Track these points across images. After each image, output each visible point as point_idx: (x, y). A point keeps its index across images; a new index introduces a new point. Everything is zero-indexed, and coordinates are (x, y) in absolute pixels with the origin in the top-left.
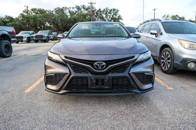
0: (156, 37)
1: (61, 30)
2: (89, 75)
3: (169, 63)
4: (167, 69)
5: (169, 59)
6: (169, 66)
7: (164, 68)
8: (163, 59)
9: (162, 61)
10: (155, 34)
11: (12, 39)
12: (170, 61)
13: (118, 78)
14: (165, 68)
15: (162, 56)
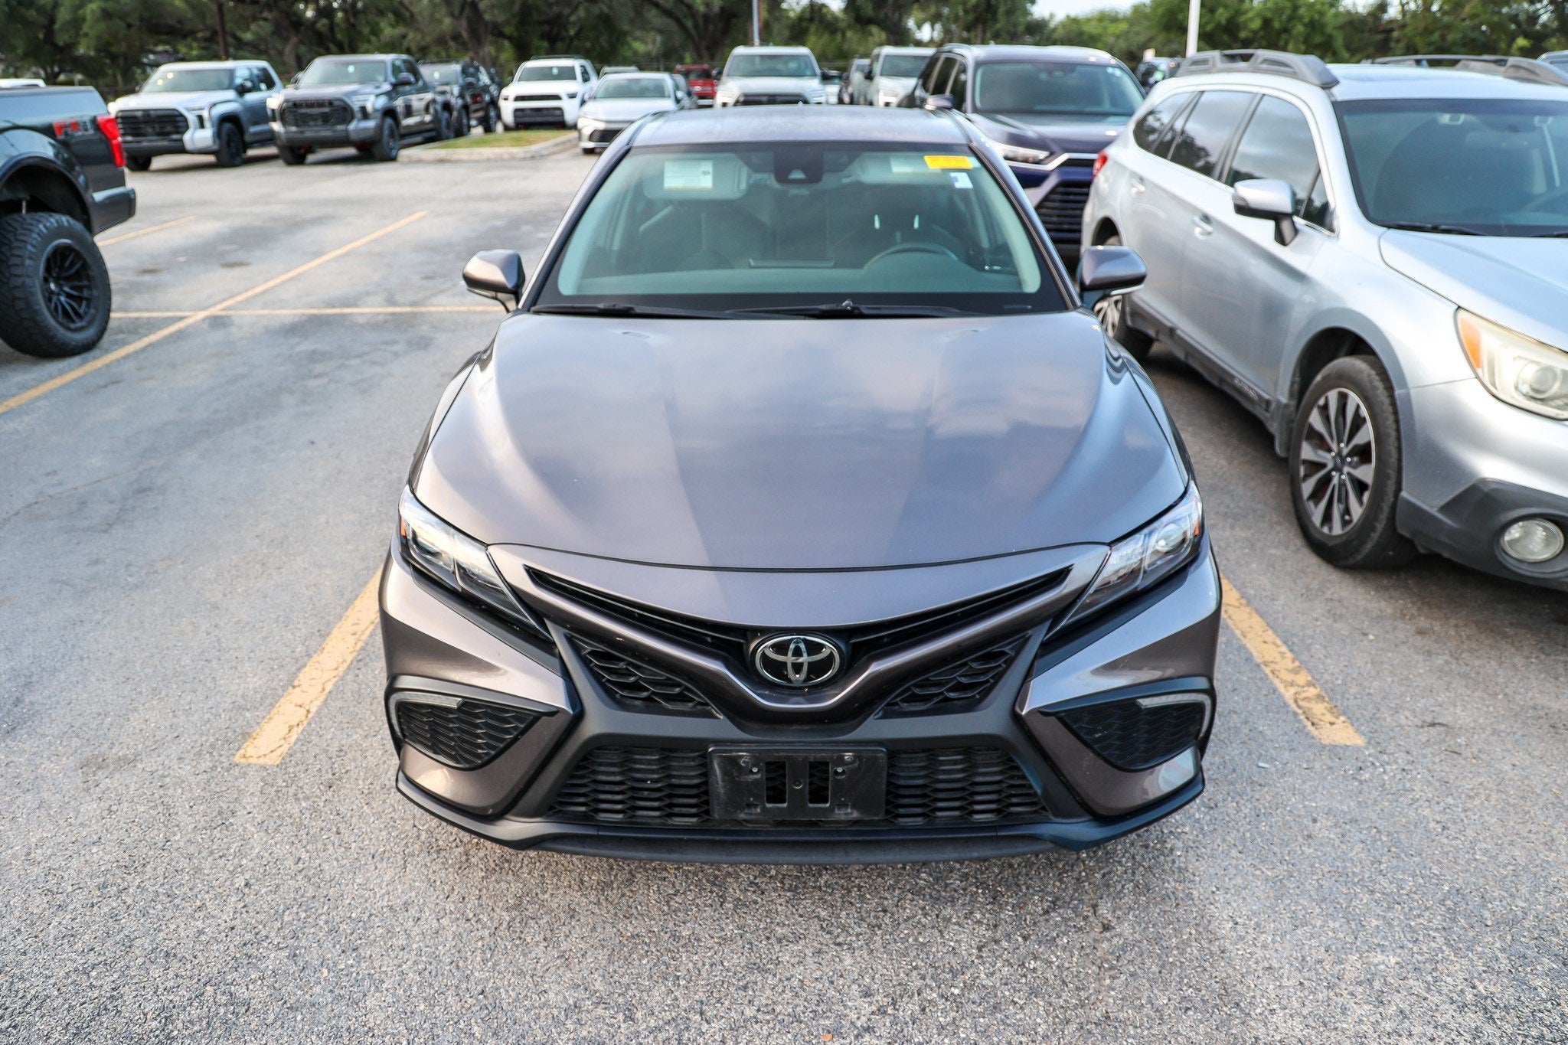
0: (1280, 238)
1: (498, 32)
2: (718, 727)
3: (1360, 487)
4: (1337, 529)
5: (1363, 454)
6: (1357, 511)
7: (1317, 514)
8: (1320, 442)
9: (1307, 452)
10: (1276, 216)
11: (99, 196)
12: (1366, 473)
13: (931, 748)
14: (1327, 518)
15: (1315, 419)
